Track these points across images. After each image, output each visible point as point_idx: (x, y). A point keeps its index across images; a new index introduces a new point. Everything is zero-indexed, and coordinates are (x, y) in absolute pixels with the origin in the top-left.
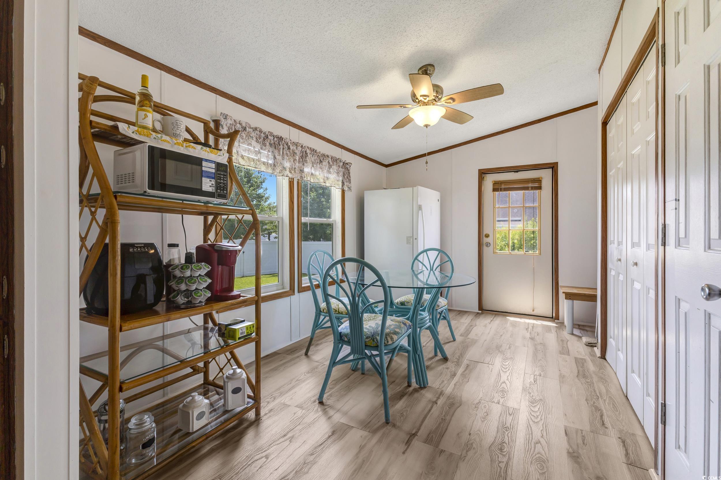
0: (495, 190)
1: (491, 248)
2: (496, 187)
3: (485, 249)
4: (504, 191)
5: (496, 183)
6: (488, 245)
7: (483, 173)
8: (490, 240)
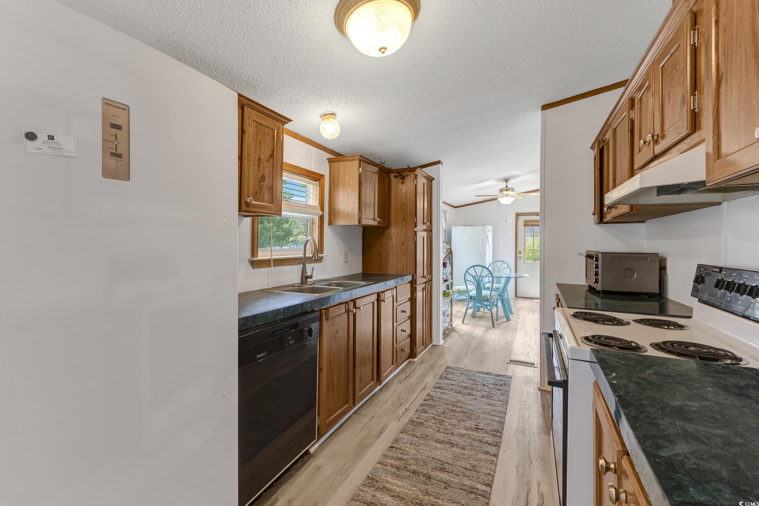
0: (525, 225)
1: (523, 259)
2: (526, 223)
3: (518, 260)
4: (531, 226)
5: (525, 221)
6: (520, 258)
7: (518, 215)
8: (522, 255)
